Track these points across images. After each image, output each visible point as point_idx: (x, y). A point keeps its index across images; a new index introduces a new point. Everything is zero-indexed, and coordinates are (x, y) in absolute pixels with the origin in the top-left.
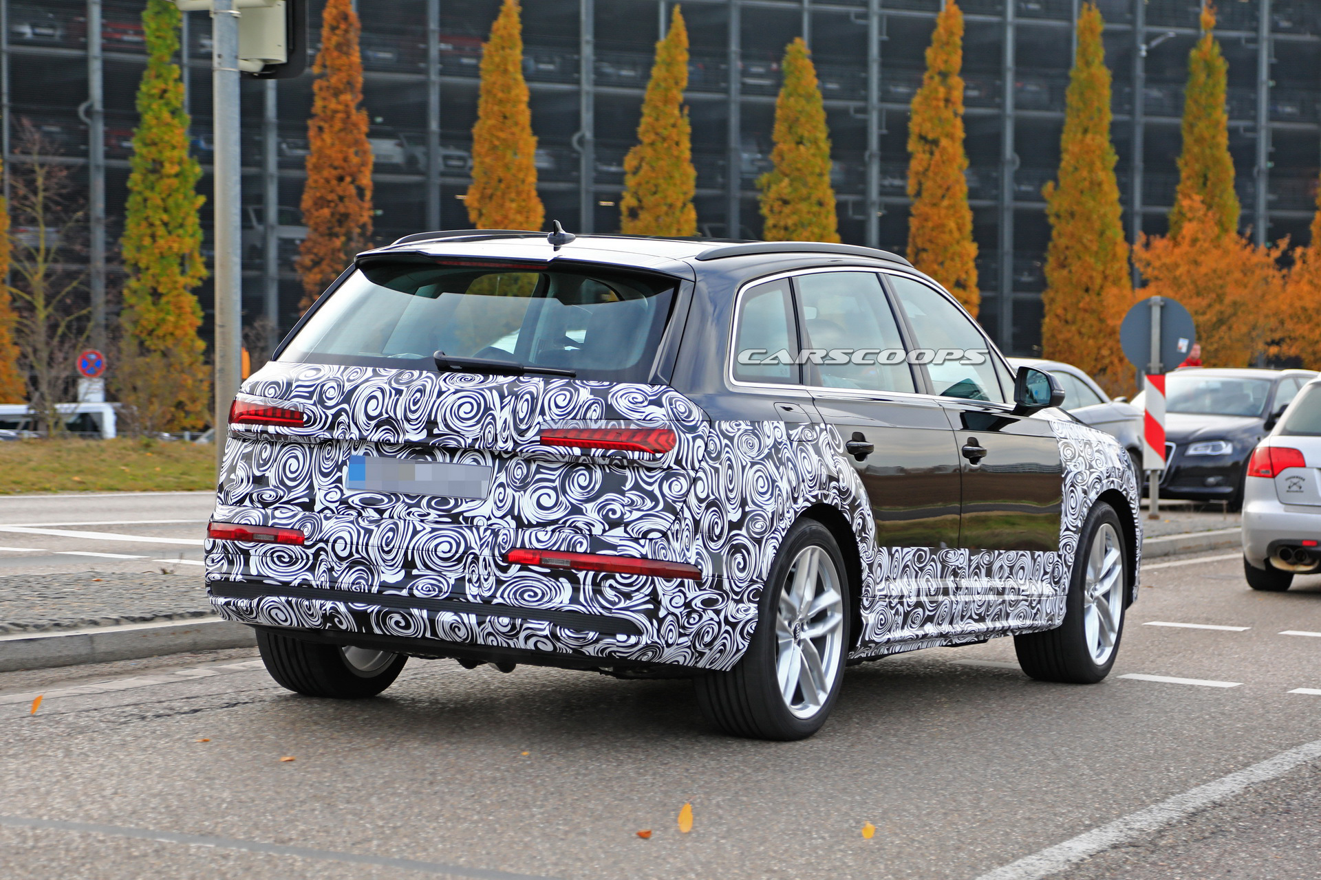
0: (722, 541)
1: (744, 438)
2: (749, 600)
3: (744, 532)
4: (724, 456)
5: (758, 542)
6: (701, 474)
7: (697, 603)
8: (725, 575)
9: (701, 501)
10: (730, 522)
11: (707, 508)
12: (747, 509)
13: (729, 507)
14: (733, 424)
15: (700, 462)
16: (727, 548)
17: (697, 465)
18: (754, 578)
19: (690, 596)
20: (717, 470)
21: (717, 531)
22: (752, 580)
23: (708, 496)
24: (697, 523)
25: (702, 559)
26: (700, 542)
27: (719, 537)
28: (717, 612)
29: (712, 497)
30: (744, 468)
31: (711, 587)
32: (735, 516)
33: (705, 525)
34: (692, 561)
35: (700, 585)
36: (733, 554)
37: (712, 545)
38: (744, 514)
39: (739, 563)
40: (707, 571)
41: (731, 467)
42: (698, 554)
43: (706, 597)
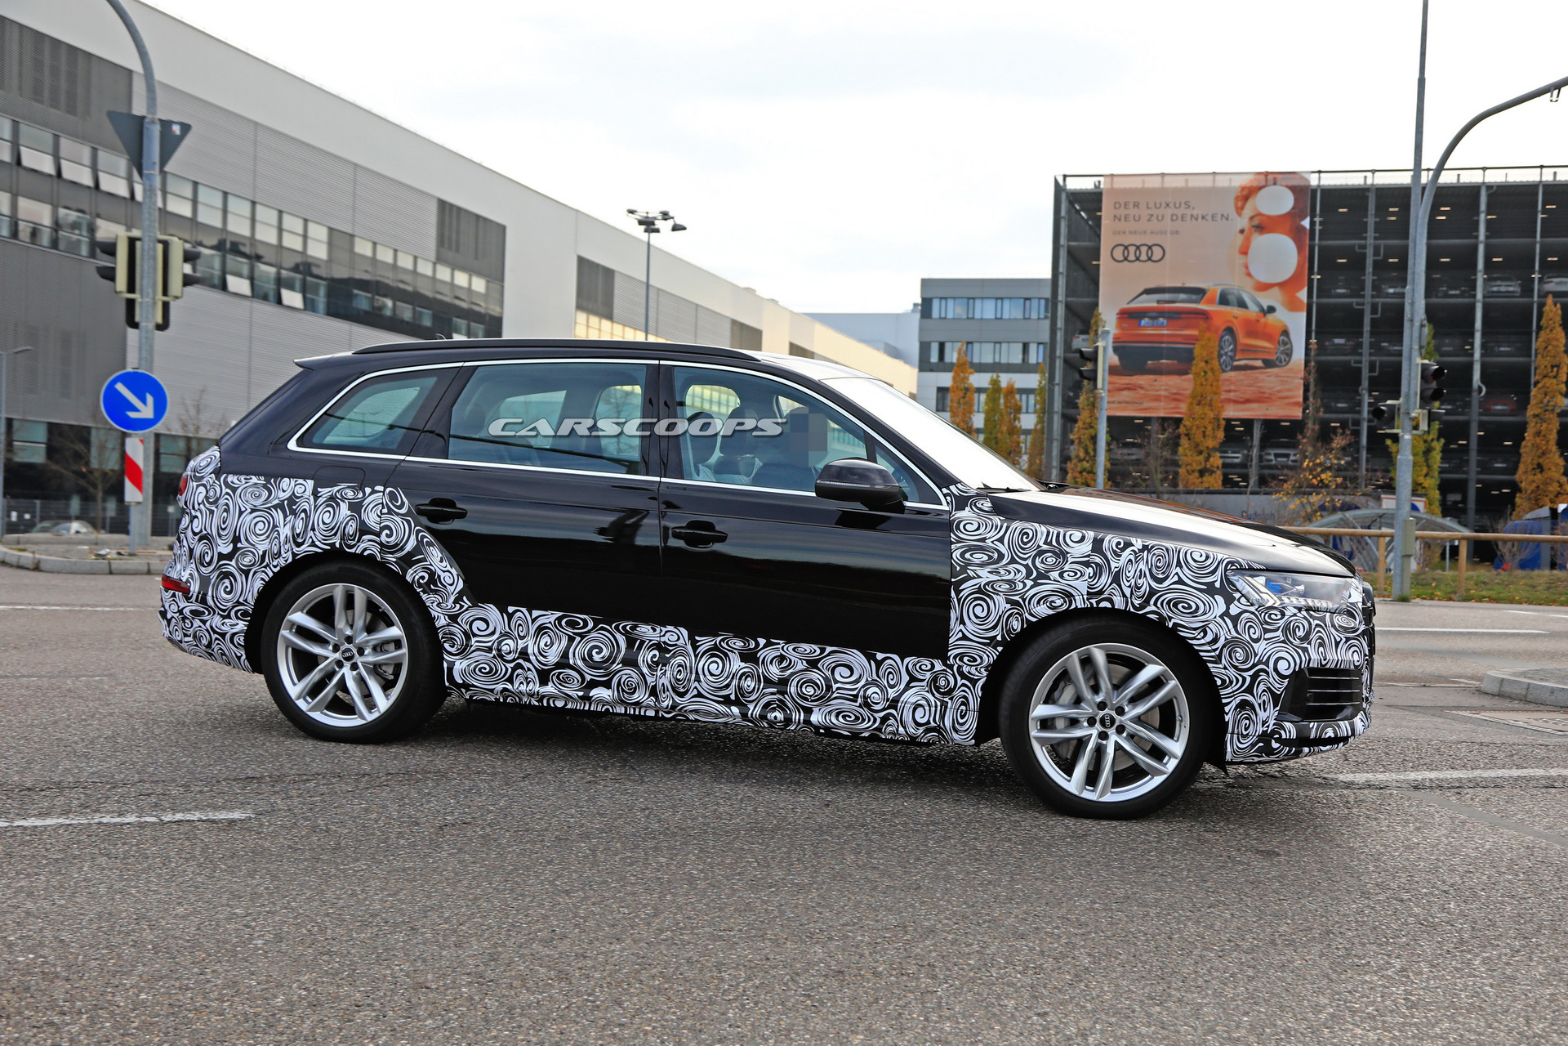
0: (211, 568)
1: (250, 490)
2: (238, 618)
3: (233, 563)
4: (222, 501)
5: (246, 573)
6: (198, 514)
7: (187, 611)
8: (210, 593)
9: (195, 534)
10: (220, 554)
11: (200, 540)
12: (239, 545)
13: (219, 541)
14: (242, 478)
15: (199, 504)
16: (217, 573)
17: (196, 506)
18: (241, 600)
19: (182, 605)
20: (212, 512)
21: (208, 559)
22: (238, 602)
23: (201, 531)
24: (191, 551)
25: (192, 579)
26: (193, 566)
27: (209, 564)
28: (204, 622)
29: (204, 532)
30: (241, 513)
31: (196, 601)
32: (226, 549)
33: (197, 552)
34: (184, 579)
35: (188, 599)
36: (222, 579)
37: (203, 569)
38: (235, 550)
39: (227, 587)
40: (195, 588)
41: (227, 511)
42: (190, 574)
43: (194, 608)
